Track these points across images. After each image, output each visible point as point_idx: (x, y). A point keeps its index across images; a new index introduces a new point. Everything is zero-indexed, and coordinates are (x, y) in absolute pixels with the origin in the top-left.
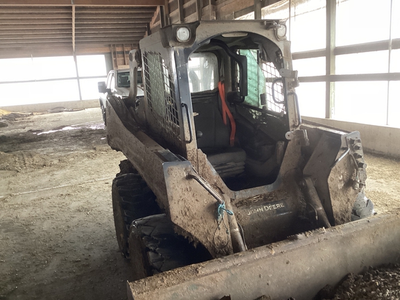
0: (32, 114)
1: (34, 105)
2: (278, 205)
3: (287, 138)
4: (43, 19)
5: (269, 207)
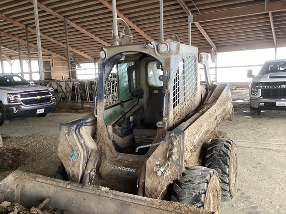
0: (236, 89)
1: (241, 83)
2: (132, 170)
3: (158, 125)
4: (250, 24)
5: (125, 169)
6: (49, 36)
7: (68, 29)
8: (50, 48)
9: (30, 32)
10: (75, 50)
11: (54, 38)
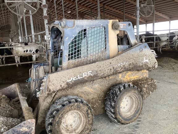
6: (116, 9)
7: (125, 4)
8: (119, 17)
9: (105, 8)
10: (133, 17)
11: (119, 10)
